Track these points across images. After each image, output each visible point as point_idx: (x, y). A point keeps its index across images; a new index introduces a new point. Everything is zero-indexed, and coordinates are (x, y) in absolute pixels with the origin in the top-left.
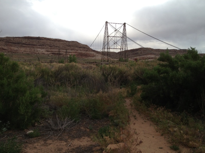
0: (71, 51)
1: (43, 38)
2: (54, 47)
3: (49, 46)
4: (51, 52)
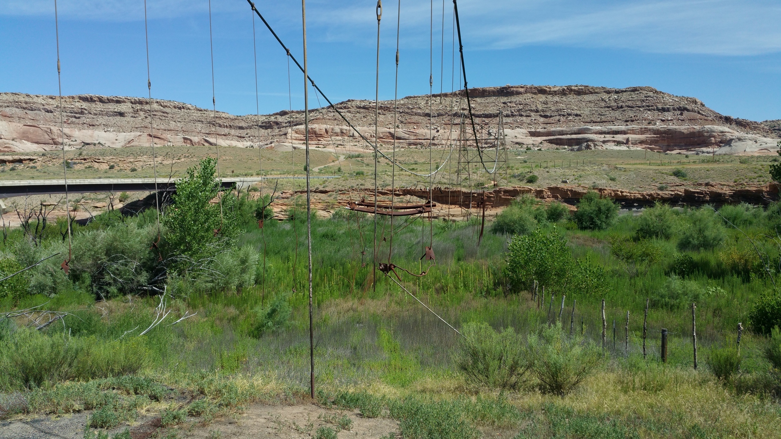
0: (623, 128)
2: (558, 118)
3: (541, 116)
4: (545, 138)
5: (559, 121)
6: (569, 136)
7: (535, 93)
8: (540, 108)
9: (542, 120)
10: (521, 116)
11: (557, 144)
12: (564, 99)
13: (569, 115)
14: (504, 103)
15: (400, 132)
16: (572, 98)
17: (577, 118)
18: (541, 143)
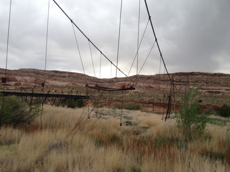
1: (198, 73)
2: (211, 84)
3: (205, 83)
4: (207, 91)
5: (212, 85)
6: (215, 91)
7: (203, 75)
8: (205, 80)
9: (205, 84)
10: (198, 82)
11: (211, 93)
12: (214, 77)
13: (216, 83)
14: (191, 78)
15: (154, 86)
16: (216, 77)
17: (219, 84)
18: (205, 92)
